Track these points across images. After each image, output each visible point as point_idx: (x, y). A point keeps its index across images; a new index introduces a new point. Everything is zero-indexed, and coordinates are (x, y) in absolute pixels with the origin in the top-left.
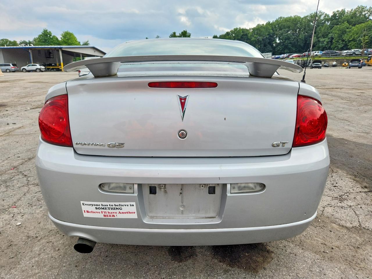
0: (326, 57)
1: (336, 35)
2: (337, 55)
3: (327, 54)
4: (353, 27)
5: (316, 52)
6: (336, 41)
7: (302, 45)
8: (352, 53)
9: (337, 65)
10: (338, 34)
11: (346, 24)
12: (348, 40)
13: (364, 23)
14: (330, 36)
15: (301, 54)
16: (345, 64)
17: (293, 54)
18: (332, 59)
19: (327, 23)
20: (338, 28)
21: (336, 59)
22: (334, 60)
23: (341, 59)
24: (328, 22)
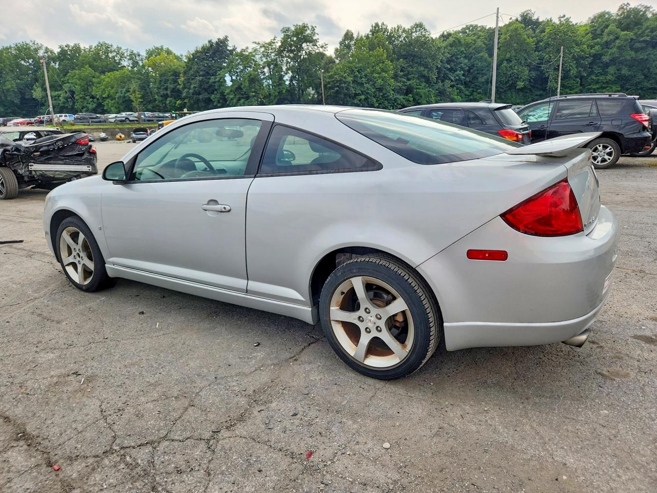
0: (85, 125)
1: (76, 86)
2: (100, 122)
3: (83, 119)
4: (103, 77)
5: (61, 116)
6: (81, 98)
7: (17, 101)
8: (124, 119)
9: (107, 138)
10: (80, 85)
11: (89, 70)
12: (101, 96)
13: (117, 71)
14: (66, 87)
15: (33, 120)
16: (121, 137)
17: (13, 119)
18: (97, 129)
19: (52, 64)
20: (77, 76)
21: (102, 129)
22: (99, 130)
23: (111, 128)
24: (55, 64)
